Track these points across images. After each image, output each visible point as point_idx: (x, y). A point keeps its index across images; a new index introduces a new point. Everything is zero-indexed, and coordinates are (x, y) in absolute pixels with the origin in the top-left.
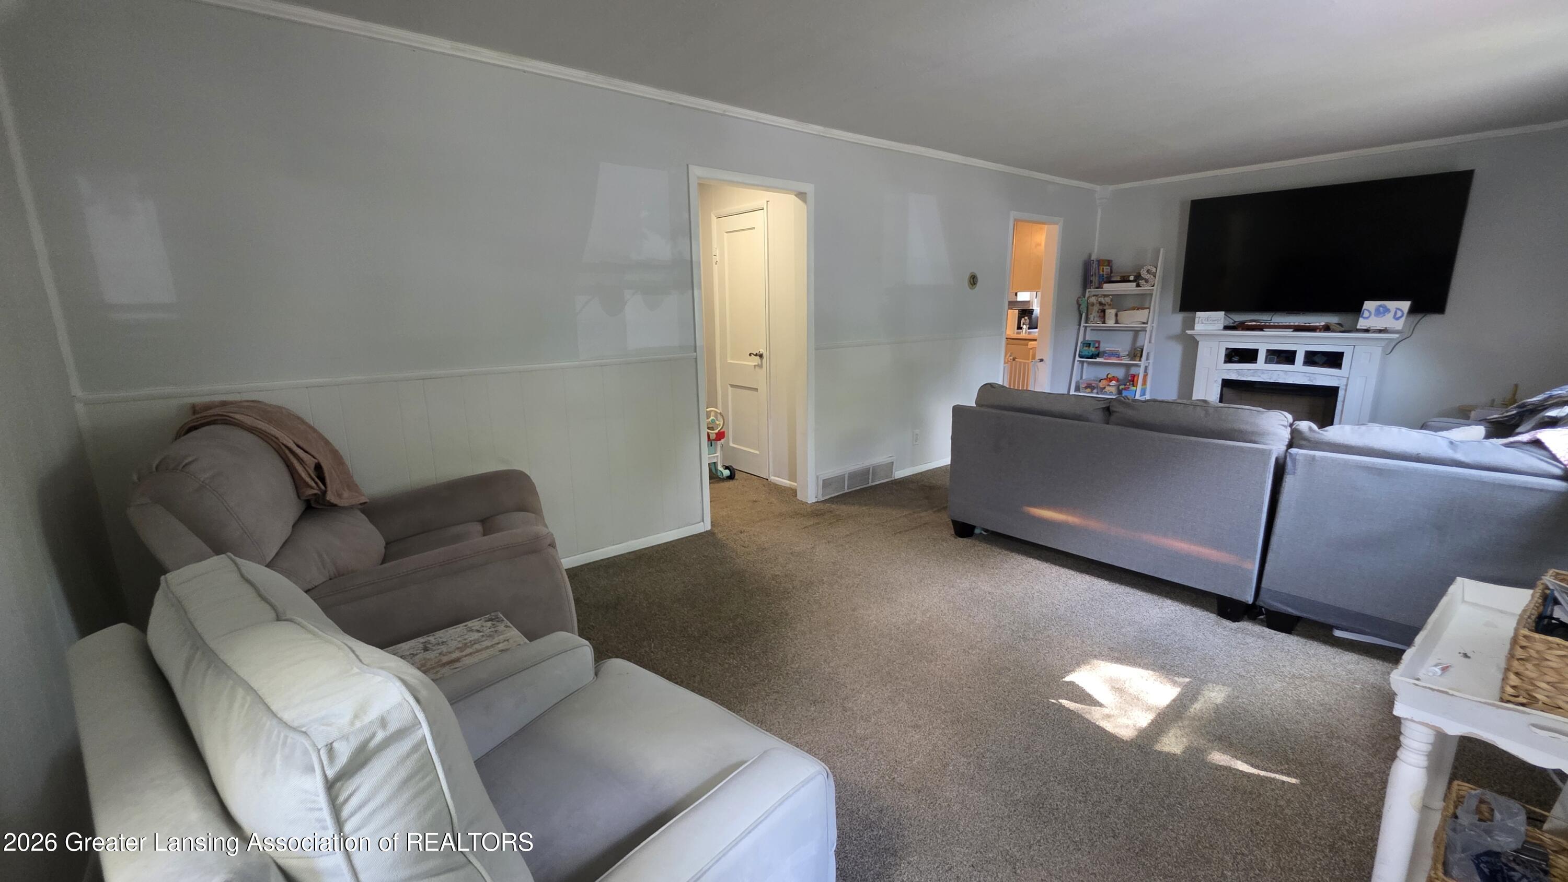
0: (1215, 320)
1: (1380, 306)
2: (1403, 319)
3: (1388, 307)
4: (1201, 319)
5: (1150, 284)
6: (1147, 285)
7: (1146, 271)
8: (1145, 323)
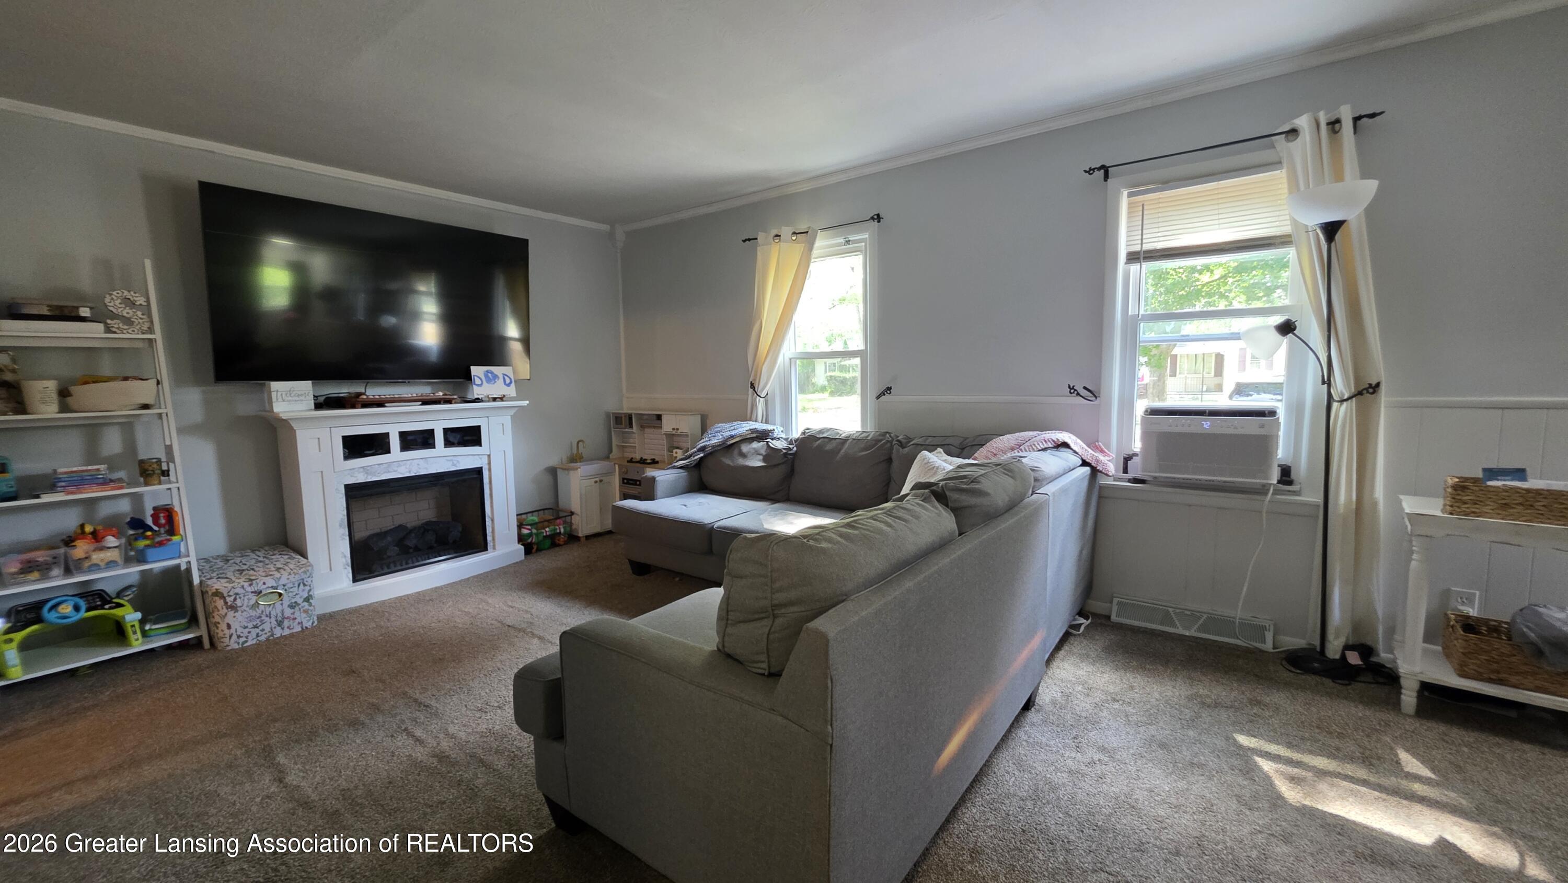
0: (302, 395)
1: (487, 372)
2: (513, 384)
3: (495, 373)
4: (279, 394)
5: (137, 327)
6: (130, 331)
7: (119, 301)
8: (146, 407)
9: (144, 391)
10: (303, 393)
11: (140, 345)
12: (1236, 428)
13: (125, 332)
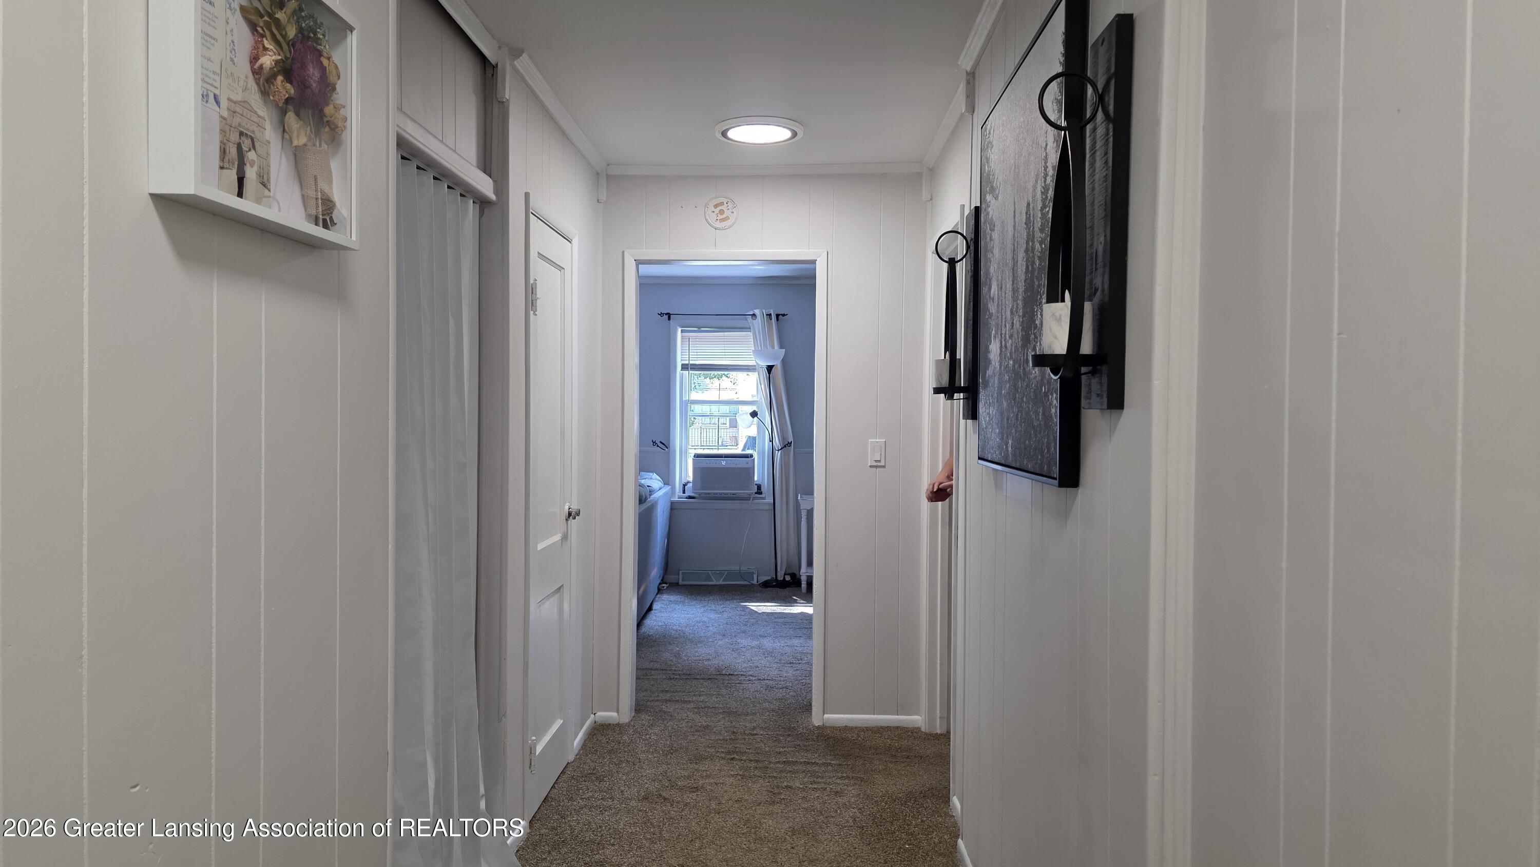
12: (736, 464)
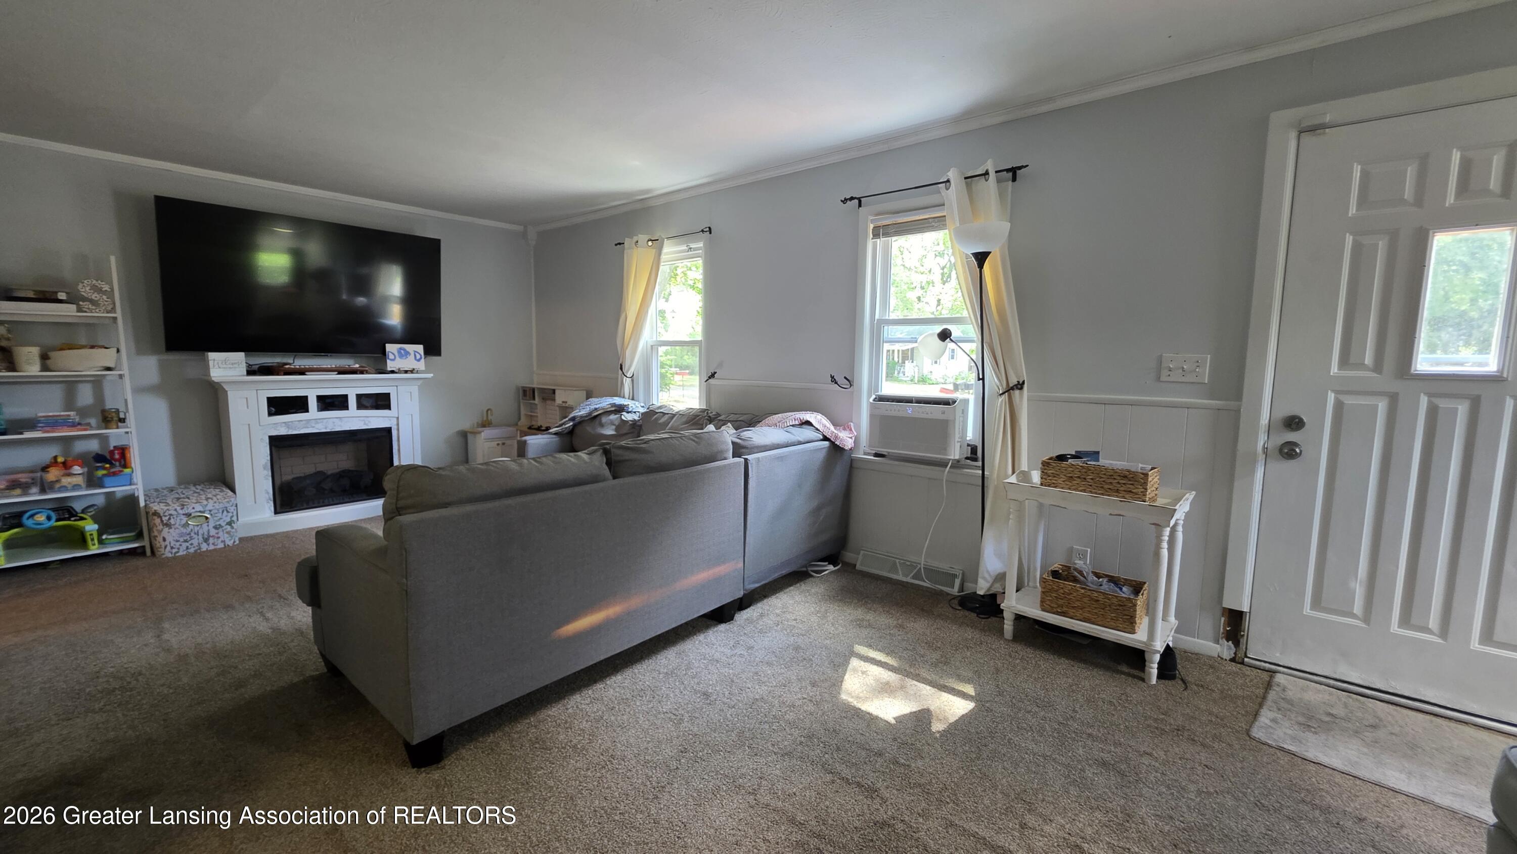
0: (235, 363)
1: (401, 349)
2: (423, 360)
3: (407, 350)
4: (216, 362)
5: (103, 308)
6: (97, 310)
7: (89, 288)
8: (109, 369)
9: (106, 357)
10: (236, 362)
11: (107, 322)
12: (927, 413)
13: (93, 311)
